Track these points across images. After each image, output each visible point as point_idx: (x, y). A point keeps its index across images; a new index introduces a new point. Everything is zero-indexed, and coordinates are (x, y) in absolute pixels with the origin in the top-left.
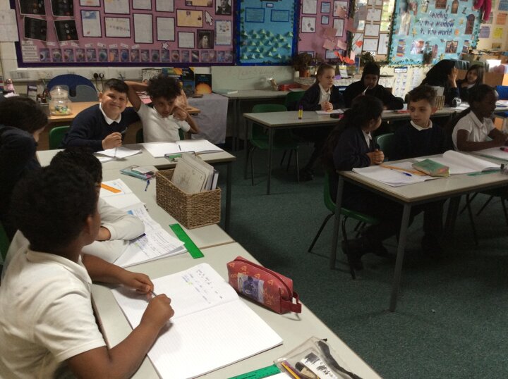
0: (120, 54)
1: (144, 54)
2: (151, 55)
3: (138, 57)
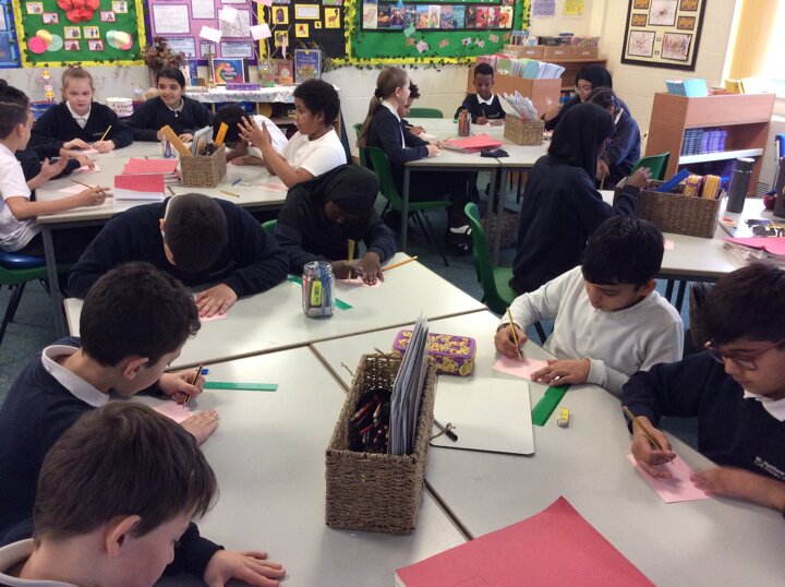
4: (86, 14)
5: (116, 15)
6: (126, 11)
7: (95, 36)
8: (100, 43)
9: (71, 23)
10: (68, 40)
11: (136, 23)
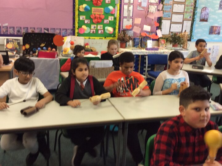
1: (12, 29)
2: (16, 30)
3: (7, 31)
4: (99, 20)
5: (109, 21)
6: (113, 20)
7: (101, 28)
8: (102, 31)
9: (94, 23)
10: (92, 29)
11: (116, 24)
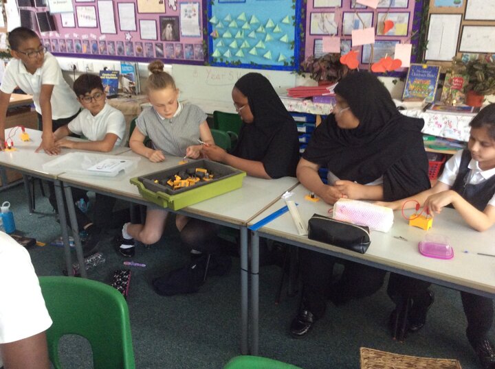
0: (91, 45)
1: (111, 46)
3: (105, 49)
